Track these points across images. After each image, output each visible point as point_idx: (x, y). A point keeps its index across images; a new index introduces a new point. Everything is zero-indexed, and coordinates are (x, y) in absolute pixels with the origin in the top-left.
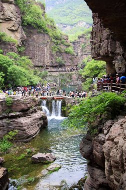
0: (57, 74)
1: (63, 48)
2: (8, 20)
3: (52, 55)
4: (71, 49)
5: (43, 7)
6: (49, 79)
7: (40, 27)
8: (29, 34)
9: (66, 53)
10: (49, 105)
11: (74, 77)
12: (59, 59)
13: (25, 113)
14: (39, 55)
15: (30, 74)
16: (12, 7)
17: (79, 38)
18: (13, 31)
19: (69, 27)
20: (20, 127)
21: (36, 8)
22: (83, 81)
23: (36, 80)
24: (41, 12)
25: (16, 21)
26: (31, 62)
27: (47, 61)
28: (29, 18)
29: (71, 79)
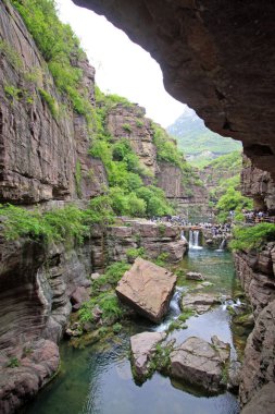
0: (186, 205)
1: (193, 180)
2: (146, 156)
3: (182, 187)
4: (200, 181)
5: (175, 142)
6: (179, 210)
7: (173, 161)
8: (162, 167)
9: (196, 185)
10: (186, 233)
11: (204, 209)
12: (189, 191)
13: (174, 238)
14: (170, 186)
15: (163, 204)
16: (150, 145)
17: (205, 168)
18: (149, 165)
19: (192, 157)
20: (171, 250)
21: (169, 144)
22: (217, 213)
23: (170, 211)
24: (173, 146)
25: (152, 156)
26: (164, 193)
27: (177, 193)
28: (164, 154)
29: (200, 211)
